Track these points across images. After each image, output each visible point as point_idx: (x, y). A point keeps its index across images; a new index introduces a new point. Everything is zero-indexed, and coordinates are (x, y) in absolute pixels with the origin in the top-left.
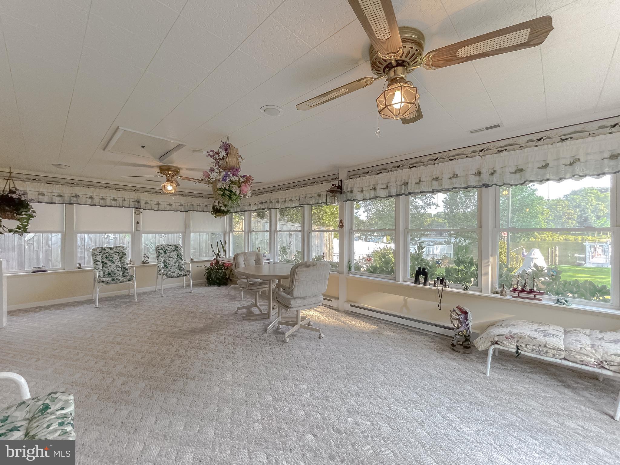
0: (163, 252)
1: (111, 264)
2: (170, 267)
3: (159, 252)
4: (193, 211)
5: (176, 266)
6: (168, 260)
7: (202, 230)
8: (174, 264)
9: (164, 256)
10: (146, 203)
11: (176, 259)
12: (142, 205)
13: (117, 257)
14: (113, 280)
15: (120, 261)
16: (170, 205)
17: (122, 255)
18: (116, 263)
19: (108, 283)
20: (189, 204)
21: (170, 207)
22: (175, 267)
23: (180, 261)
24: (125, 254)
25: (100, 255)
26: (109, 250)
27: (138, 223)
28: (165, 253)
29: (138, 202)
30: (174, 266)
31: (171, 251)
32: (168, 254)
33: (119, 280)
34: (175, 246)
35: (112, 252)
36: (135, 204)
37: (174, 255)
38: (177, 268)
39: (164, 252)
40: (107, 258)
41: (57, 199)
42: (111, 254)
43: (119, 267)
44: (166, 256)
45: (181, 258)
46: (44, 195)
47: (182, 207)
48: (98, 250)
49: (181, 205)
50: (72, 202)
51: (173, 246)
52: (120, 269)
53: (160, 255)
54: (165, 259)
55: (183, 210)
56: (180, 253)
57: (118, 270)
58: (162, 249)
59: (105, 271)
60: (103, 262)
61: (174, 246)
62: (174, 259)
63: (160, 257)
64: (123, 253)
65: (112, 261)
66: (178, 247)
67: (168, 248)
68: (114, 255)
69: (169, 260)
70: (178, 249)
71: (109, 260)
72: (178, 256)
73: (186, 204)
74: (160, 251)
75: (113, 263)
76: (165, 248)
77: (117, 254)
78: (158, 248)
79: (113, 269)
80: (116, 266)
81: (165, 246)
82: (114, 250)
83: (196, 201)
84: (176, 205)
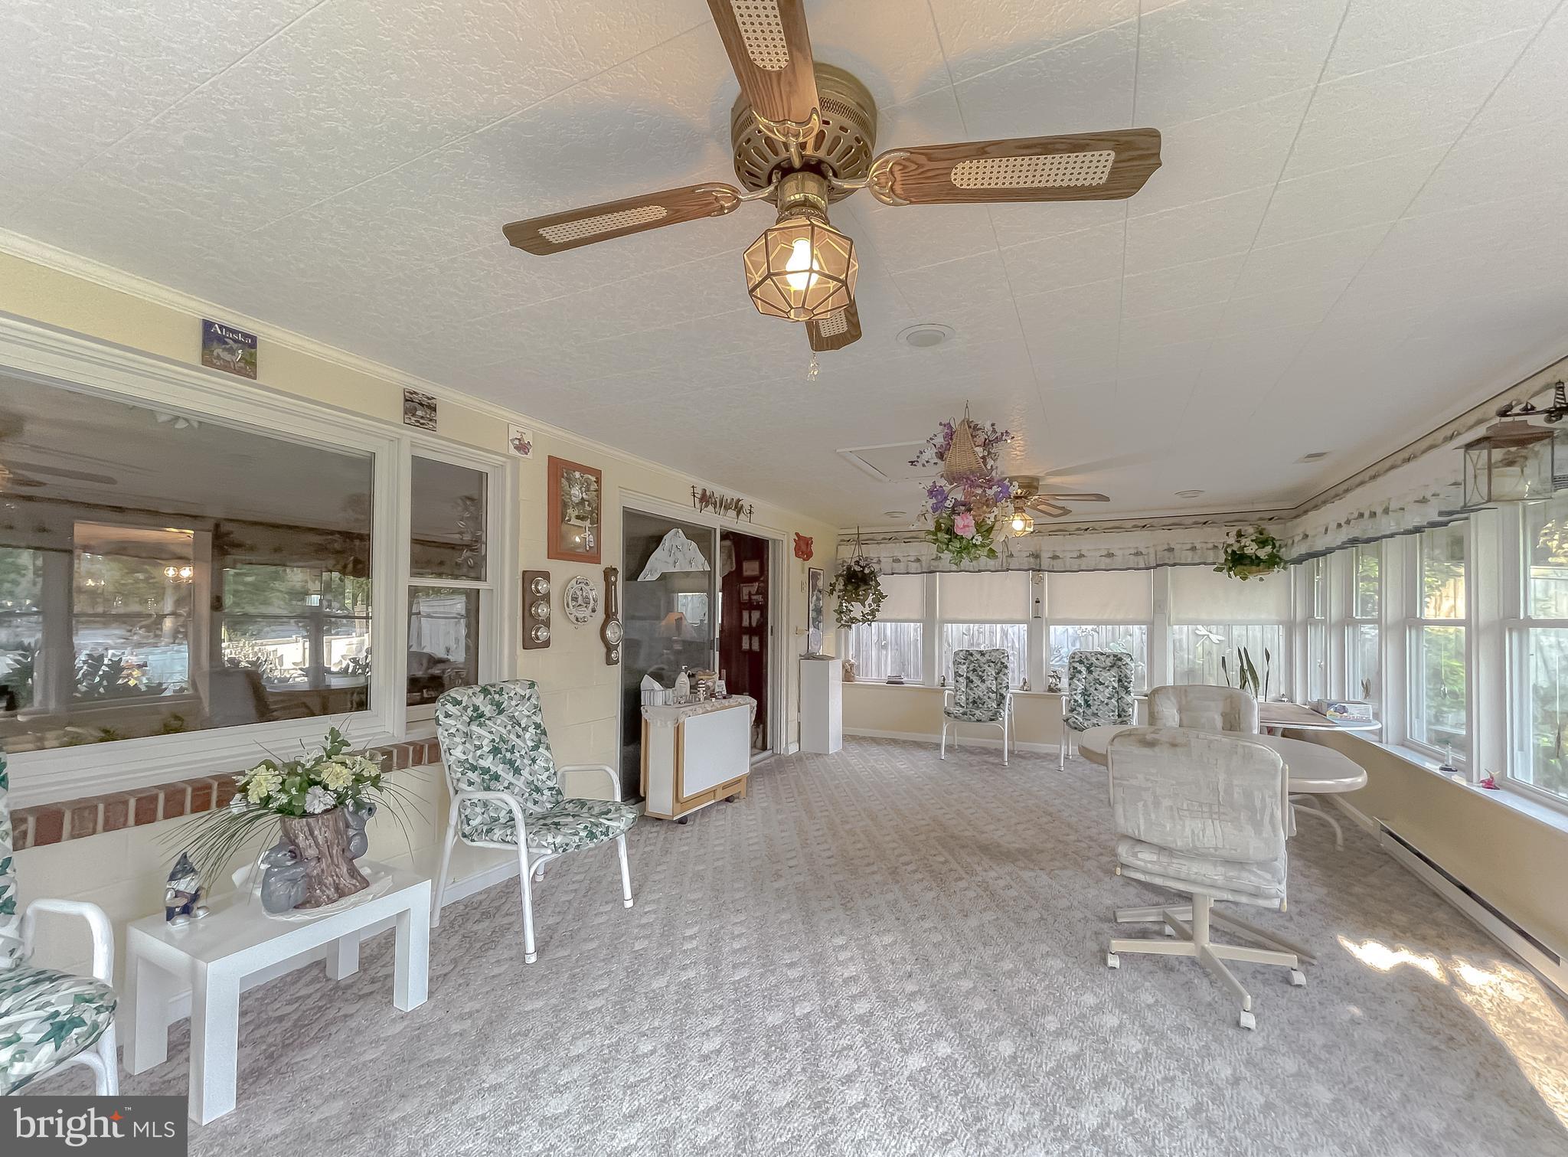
0: (1083, 669)
1: (979, 683)
2: (1096, 707)
3: (1075, 668)
4: (1174, 565)
5: (1111, 706)
6: (1092, 690)
7: (1204, 616)
8: (1106, 701)
9: (1085, 678)
10: (1055, 557)
11: (1114, 688)
12: (1045, 562)
13: (991, 671)
14: (964, 714)
15: (996, 679)
16: (1110, 555)
17: (1002, 668)
18: (988, 683)
19: (956, 717)
20: (1160, 548)
21: (1108, 560)
22: (1107, 708)
23: (1123, 694)
24: (1006, 667)
25: (964, 664)
26: (979, 656)
27: (1038, 602)
28: (1090, 672)
29: (1036, 556)
30: (1107, 704)
31: (1104, 668)
32: (1095, 674)
33: (973, 715)
34: (1115, 656)
35: (983, 660)
36: (1029, 563)
37: (1110, 678)
38: (1113, 711)
39: (1088, 668)
40: (974, 670)
41: (914, 567)
42: (982, 665)
43: (993, 692)
44: (1091, 678)
45: (1126, 688)
46: (900, 561)
47: (1140, 558)
48: (961, 655)
49: (1138, 554)
50: (932, 568)
51: (1108, 656)
52: (993, 696)
53: (1077, 675)
54: (1088, 686)
55: (1142, 565)
56: (1126, 676)
57: (989, 698)
58: (1081, 662)
59: (969, 695)
60: (968, 678)
61: (1112, 657)
62: (1107, 687)
63: (1075, 681)
64: (1002, 663)
65: (981, 677)
66: (1120, 659)
67: (1097, 659)
68: (986, 667)
69: (1096, 689)
70: (1120, 663)
71: (978, 675)
72: (1120, 681)
73: (1152, 551)
74: (1077, 665)
75: (983, 681)
76: (1088, 659)
77: (992, 664)
78: (1073, 658)
79: (981, 694)
80: (988, 688)
81: (1089, 656)
82: (987, 657)
83: (1179, 538)
84: (1123, 555)
